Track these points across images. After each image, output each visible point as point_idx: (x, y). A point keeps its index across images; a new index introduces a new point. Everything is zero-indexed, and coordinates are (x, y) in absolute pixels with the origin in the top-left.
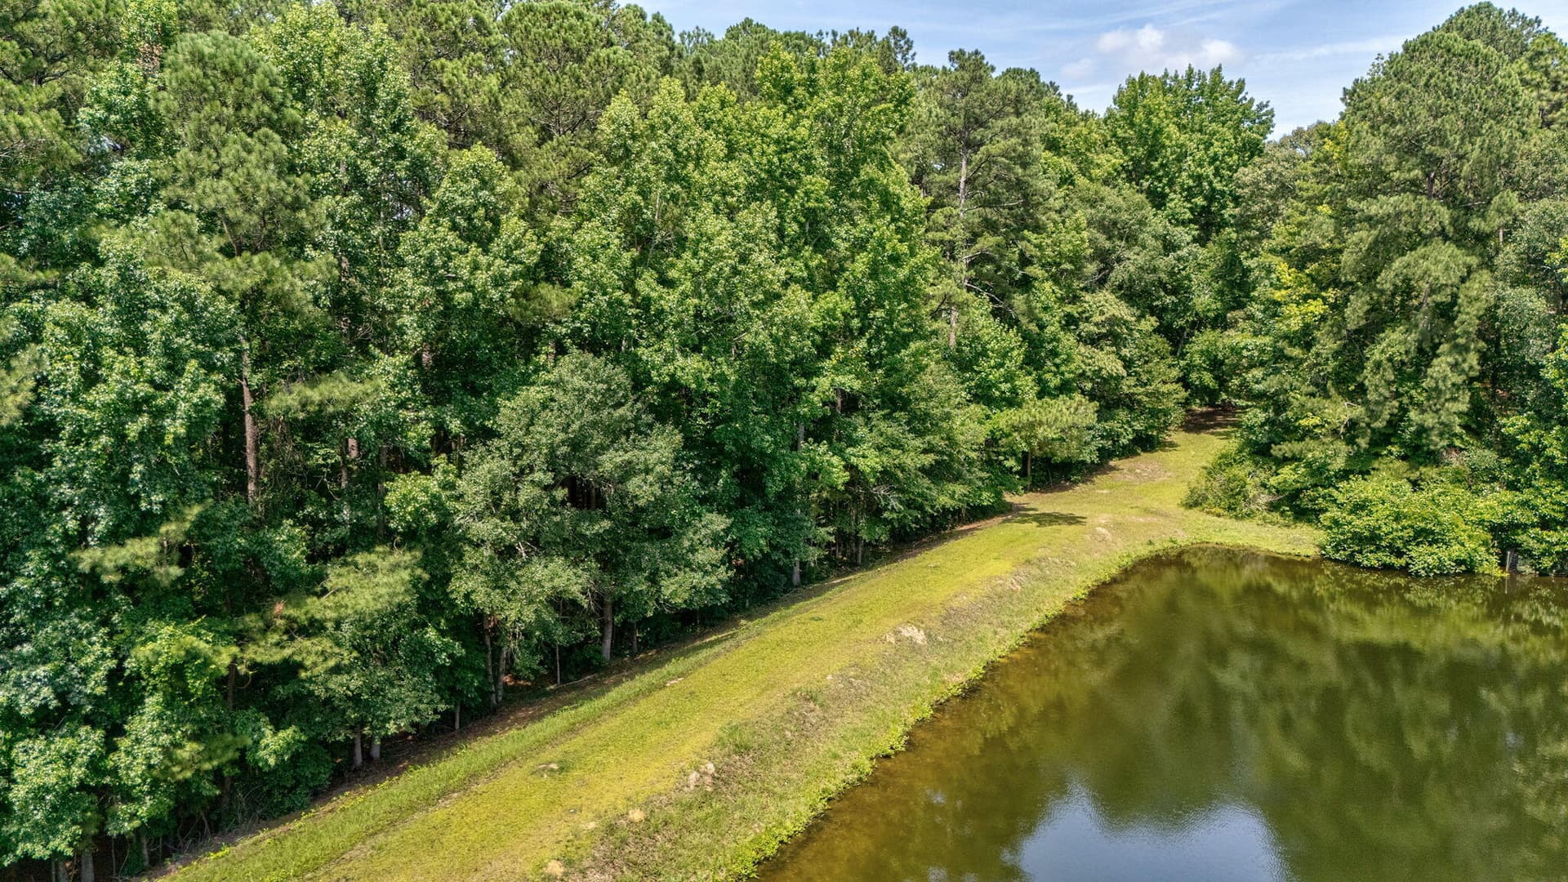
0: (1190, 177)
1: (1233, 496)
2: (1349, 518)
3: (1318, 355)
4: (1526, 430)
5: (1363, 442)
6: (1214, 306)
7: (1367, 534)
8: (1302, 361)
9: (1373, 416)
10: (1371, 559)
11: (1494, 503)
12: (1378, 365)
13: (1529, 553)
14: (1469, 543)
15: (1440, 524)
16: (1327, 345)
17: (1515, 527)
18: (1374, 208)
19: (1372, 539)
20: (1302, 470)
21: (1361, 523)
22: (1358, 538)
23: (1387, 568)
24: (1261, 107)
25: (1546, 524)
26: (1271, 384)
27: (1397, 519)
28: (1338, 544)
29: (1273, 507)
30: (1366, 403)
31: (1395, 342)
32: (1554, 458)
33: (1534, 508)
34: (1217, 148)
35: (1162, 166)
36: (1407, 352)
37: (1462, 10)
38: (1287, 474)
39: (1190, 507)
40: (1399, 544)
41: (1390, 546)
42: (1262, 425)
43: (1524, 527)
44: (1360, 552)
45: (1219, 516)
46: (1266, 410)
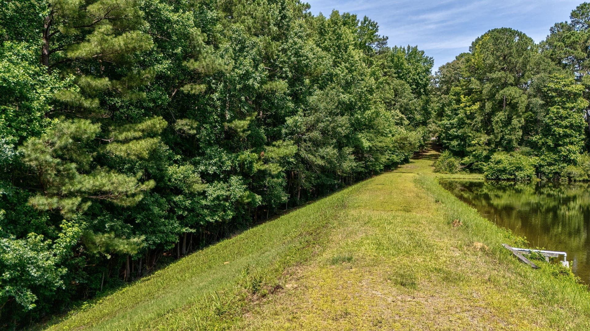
0: (411, 79)
1: (451, 167)
2: (495, 166)
3: (476, 121)
4: (541, 139)
5: (493, 146)
6: (422, 119)
7: (502, 169)
8: (471, 124)
9: (496, 138)
10: (505, 177)
11: (534, 160)
12: (497, 122)
13: (544, 173)
14: (531, 171)
15: (523, 165)
16: (479, 118)
17: (541, 166)
18: (494, 76)
19: (504, 171)
20: (471, 157)
21: (500, 166)
22: (499, 171)
23: (508, 180)
24: (431, 58)
25: (550, 164)
26: (460, 132)
27: (510, 165)
28: (493, 174)
29: (463, 170)
30: (494, 134)
31: (501, 115)
32: (550, 145)
33: (546, 160)
34: (419, 70)
35: (403, 75)
36: (505, 118)
37: (489, 31)
38: (466, 159)
39: (436, 172)
40: (512, 172)
41: (509, 173)
42: (457, 146)
43: (543, 166)
44: (500, 175)
45: (446, 173)
46: (457, 141)
